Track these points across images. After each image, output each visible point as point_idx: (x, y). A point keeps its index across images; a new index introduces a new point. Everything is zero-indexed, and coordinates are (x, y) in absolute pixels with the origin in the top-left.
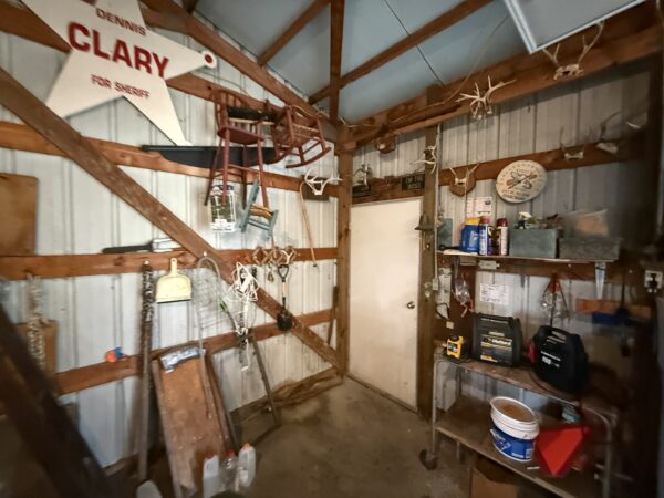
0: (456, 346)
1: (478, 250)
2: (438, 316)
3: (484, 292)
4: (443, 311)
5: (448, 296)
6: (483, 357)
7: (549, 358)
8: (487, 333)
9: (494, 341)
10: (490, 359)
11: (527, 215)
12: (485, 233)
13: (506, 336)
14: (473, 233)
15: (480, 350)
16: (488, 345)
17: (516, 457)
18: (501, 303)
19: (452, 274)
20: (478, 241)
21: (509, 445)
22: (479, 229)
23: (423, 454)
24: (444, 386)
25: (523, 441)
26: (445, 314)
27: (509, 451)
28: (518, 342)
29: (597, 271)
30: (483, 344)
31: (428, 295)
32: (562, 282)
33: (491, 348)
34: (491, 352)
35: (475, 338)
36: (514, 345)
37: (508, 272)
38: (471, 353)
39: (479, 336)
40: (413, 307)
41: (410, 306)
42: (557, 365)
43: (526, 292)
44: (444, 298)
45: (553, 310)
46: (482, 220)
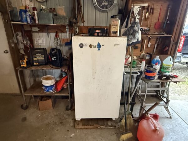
0: (24, 62)
1: (27, 22)
2: (21, 55)
3: (37, 41)
4: (22, 52)
5: (23, 45)
6: (35, 64)
7: (54, 58)
8: (36, 55)
9: (38, 57)
10: (38, 64)
11: (44, 7)
12: (28, 13)
13: (42, 55)
14: (23, 13)
15: (33, 62)
16: (36, 59)
17: (50, 91)
18: (43, 45)
19: (22, 35)
20: (26, 17)
21: (47, 89)
22: (25, 11)
23: (22, 106)
24: (30, 81)
25: (51, 86)
26: (23, 53)
27: (48, 91)
28: (46, 56)
29: (67, 29)
30: (34, 59)
31: (13, 45)
32: (59, 34)
33: (37, 60)
34: (38, 61)
35: (31, 58)
36: (45, 57)
37: (43, 32)
38: (30, 64)
39: (32, 57)
40: (7, 52)
41: (6, 52)
42: (56, 60)
43: (50, 39)
44: (21, 46)
45: (57, 44)
46: (26, 7)
